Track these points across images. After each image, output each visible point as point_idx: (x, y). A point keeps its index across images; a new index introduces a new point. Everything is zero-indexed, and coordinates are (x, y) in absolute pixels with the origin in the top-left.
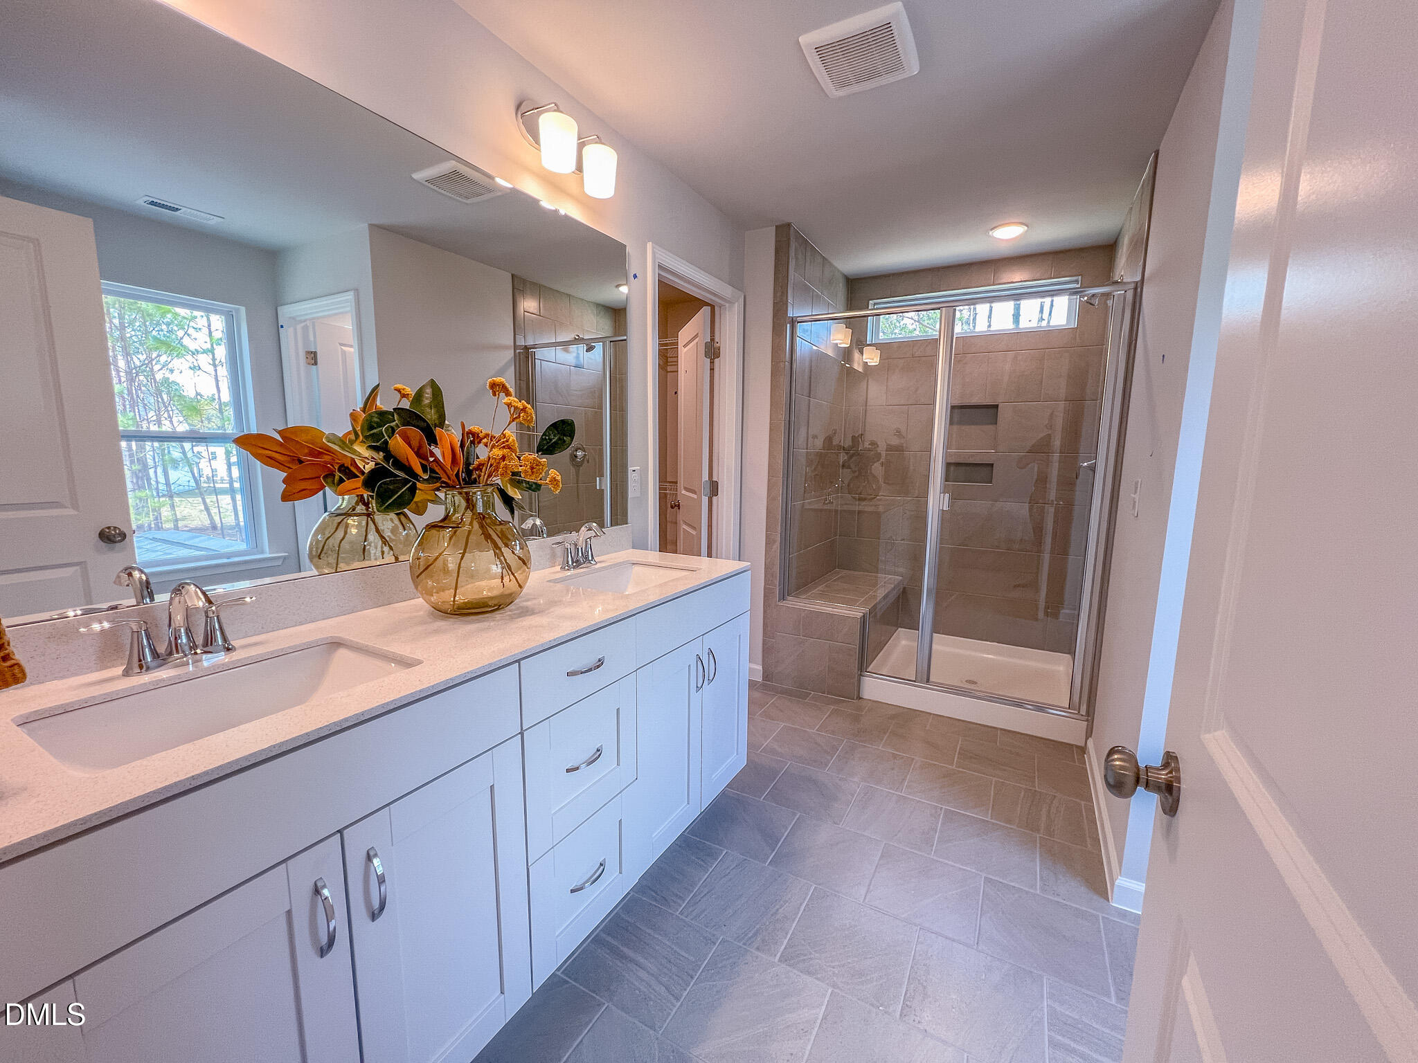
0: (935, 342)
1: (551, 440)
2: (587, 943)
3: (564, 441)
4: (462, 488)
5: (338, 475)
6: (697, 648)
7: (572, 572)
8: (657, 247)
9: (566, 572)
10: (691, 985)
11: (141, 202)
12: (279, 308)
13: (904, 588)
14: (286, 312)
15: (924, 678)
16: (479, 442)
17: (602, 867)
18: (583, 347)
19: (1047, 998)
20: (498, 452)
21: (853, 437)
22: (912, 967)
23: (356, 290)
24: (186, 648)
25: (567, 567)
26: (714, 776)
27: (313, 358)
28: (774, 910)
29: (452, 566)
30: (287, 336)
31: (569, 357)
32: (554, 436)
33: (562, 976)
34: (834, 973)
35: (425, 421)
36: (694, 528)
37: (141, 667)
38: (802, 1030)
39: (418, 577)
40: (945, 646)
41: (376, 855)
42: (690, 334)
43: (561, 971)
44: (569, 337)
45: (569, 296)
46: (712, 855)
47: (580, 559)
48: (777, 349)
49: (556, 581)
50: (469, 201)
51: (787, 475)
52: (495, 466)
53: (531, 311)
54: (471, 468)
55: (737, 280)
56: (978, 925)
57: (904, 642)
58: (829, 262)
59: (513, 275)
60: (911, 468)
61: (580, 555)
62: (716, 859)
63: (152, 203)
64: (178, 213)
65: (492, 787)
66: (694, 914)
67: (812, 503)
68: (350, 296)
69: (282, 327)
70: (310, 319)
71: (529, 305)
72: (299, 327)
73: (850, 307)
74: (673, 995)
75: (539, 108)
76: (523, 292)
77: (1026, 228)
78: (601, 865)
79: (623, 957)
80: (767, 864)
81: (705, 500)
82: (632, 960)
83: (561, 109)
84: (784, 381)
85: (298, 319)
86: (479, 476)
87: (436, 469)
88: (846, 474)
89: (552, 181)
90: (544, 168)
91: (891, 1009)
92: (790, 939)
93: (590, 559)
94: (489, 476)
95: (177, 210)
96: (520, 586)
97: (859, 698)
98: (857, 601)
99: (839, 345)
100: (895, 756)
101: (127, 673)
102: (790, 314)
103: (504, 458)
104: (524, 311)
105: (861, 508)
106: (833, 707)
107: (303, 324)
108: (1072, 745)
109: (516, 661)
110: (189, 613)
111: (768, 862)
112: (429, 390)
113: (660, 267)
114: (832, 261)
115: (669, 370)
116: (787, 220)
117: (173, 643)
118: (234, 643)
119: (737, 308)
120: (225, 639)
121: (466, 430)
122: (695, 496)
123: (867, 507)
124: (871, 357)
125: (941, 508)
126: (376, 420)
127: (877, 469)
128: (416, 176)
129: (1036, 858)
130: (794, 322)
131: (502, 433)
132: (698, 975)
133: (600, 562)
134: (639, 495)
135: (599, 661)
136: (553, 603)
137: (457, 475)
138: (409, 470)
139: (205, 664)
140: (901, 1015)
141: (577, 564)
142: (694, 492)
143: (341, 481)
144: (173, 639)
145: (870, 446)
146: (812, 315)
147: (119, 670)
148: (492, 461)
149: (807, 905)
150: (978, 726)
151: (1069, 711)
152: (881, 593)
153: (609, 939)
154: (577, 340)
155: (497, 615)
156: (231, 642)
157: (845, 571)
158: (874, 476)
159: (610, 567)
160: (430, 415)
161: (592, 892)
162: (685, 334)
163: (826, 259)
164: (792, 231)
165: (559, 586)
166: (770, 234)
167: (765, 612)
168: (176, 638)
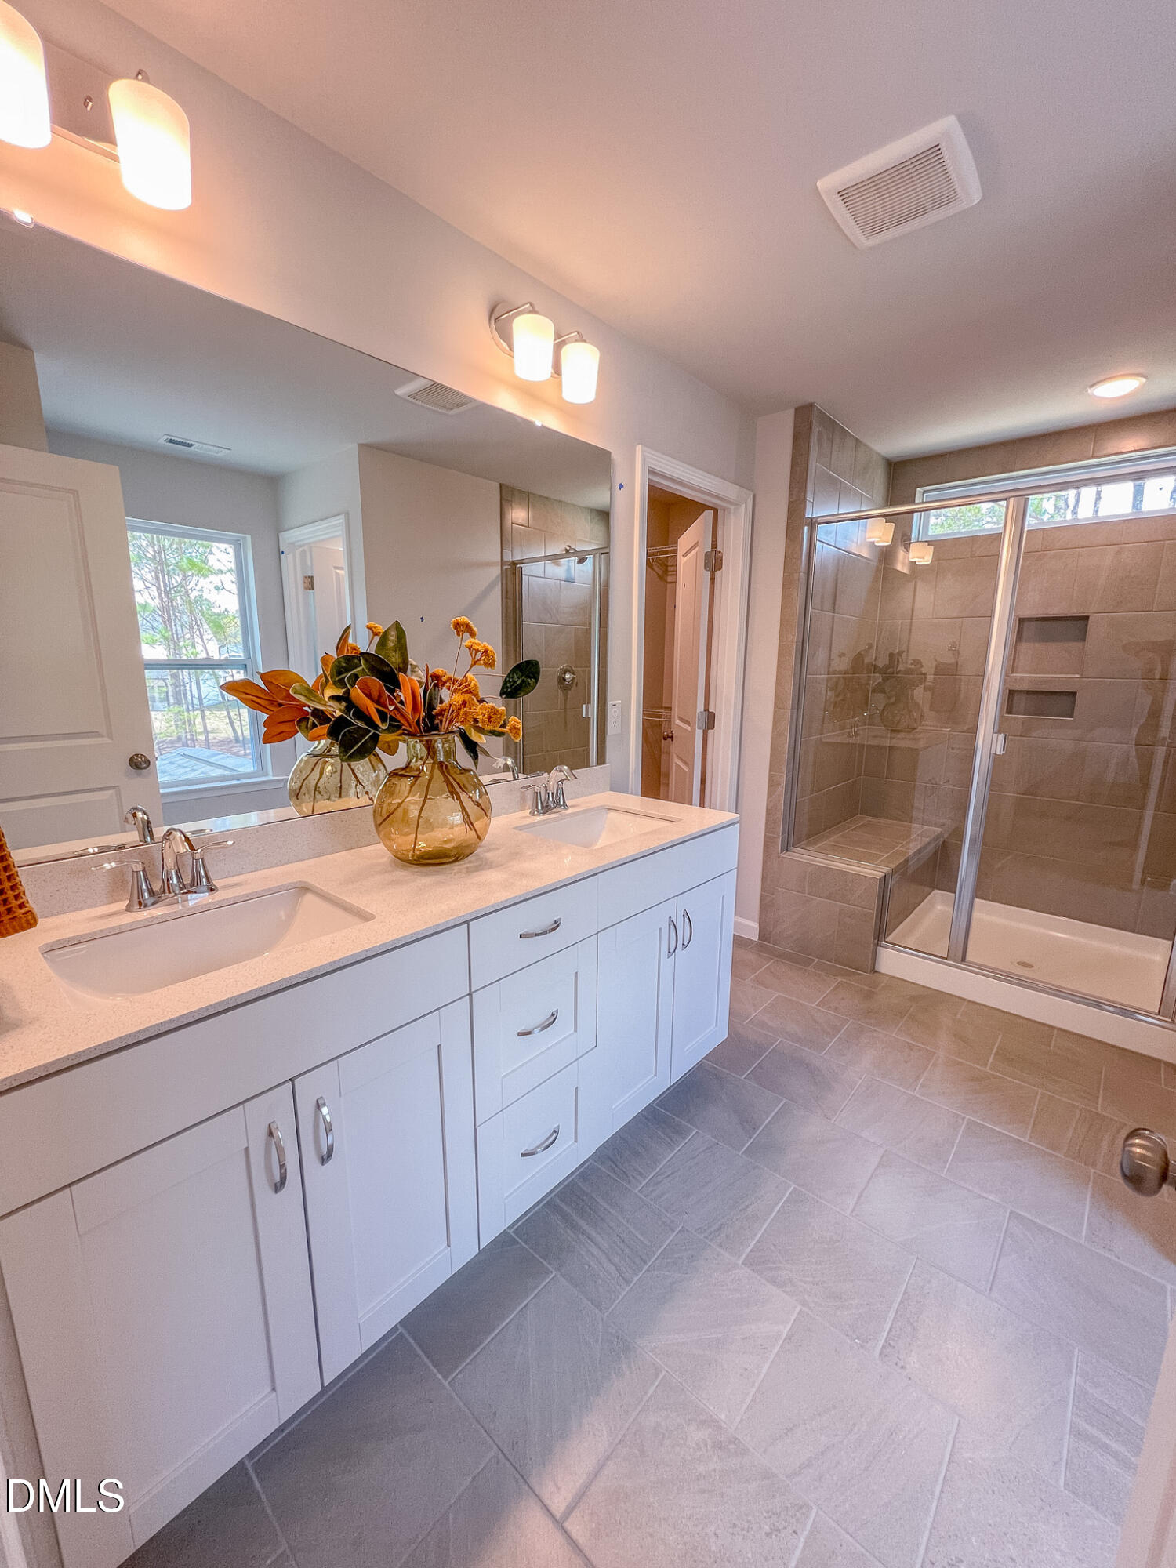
0: (997, 538)
1: (515, 682)
2: (541, 1205)
3: (529, 684)
4: (423, 736)
5: (312, 719)
6: (671, 910)
7: (542, 817)
8: (646, 449)
9: (535, 817)
10: (644, 1271)
11: (161, 441)
12: (281, 534)
13: (944, 842)
14: (288, 537)
15: (959, 955)
16: (443, 685)
17: (555, 1135)
18: (574, 560)
19: (1076, 1374)
20: (458, 698)
21: (891, 655)
22: (901, 1302)
23: (347, 514)
24: (177, 889)
25: (536, 813)
26: (687, 1047)
27: (310, 583)
28: (743, 1206)
29: (414, 812)
30: (288, 561)
31: (558, 571)
32: (519, 678)
33: (513, 1235)
34: (805, 1290)
35: (389, 666)
36: (686, 764)
37: (140, 903)
38: (761, 1345)
39: (380, 825)
40: (990, 916)
41: (324, 1104)
42: (691, 541)
43: (513, 1229)
44: (558, 549)
45: (561, 502)
46: (680, 1132)
47: (548, 804)
48: (790, 559)
49: (520, 828)
50: (452, 412)
51: (797, 706)
52: (455, 711)
53: (519, 522)
54: (433, 713)
55: (745, 479)
56: (994, 1268)
57: (939, 908)
58: (865, 445)
59: (501, 485)
60: (962, 696)
61: (551, 799)
62: (684, 1139)
63: (170, 441)
64: (192, 448)
65: (439, 1046)
66: (654, 1194)
67: (833, 736)
68: (341, 520)
69: (283, 553)
70: (307, 544)
71: (518, 515)
72: (298, 552)
73: (890, 501)
74: (623, 1278)
75: (514, 310)
76: (510, 502)
77: (1144, 380)
78: (554, 1131)
79: (574, 1227)
80: (741, 1152)
81: (699, 733)
82: (584, 1232)
83: (537, 309)
84: (798, 596)
85: (296, 544)
86: (441, 722)
87: (398, 717)
88: (878, 701)
89: (528, 391)
90: (516, 377)
91: (869, 1345)
92: (758, 1241)
93: (562, 803)
94: (450, 722)
95: (190, 445)
96: (479, 837)
97: (874, 971)
98: (880, 856)
99: (876, 544)
100: (911, 1047)
101: (129, 909)
102: (809, 515)
103: (464, 703)
104: (512, 523)
105: (894, 742)
106: (840, 980)
107: (301, 549)
108: (1160, 1061)
109: (465, 922)
110: (178, 857)
111: (743, 1150)
112: (393, 633)
113: (651, 472)
114: (869, 444)
115: (669, 581)
116: (810, 400)
117: (166, 884)
118: (216, 883)
119: (744, 511)
120: (208, 881)
121: (430, 672)
122: (689, 728)
123: (902, 742)
124: (921, 555)
125: (993, 751)
126: (344, 665)
127: (919, 693)
128: (398, 392)
129: (1086, 1199)
130: (813, 524)
131: (465, 676)
132: (652, 1260)
133: (572, 806)
134: (619, 731)
135: (556, 922)
136: (515, 855)
137: (418, 723)
138: (369, 721)
139: (191, 903)
140: (880, 1354)
141: (546, 809)
142: (688, 723)
143: (314, 726)
144: (165, 880)
145: (913, 667)
146: (838, 514)
147: (123, 905)
148: (453, 707)
149: (783, 1206)
150: (1026, 1022)
151: (1159, 1017)
152: (913, 848)
153: (563, 1205)
154: (569, 552)
155: (456, 867)
156: (214, 882)
157: (870, 818)
158: (917, 704)
159: (584, 812)
160: (394, 659)
161: (544, 1159)
162: (685, 541)
163: (860, 442)
164: (815, 412)
165: (524, 835)
166: (787, 419)
167: (765, 863)
168: (168, 879)
